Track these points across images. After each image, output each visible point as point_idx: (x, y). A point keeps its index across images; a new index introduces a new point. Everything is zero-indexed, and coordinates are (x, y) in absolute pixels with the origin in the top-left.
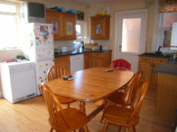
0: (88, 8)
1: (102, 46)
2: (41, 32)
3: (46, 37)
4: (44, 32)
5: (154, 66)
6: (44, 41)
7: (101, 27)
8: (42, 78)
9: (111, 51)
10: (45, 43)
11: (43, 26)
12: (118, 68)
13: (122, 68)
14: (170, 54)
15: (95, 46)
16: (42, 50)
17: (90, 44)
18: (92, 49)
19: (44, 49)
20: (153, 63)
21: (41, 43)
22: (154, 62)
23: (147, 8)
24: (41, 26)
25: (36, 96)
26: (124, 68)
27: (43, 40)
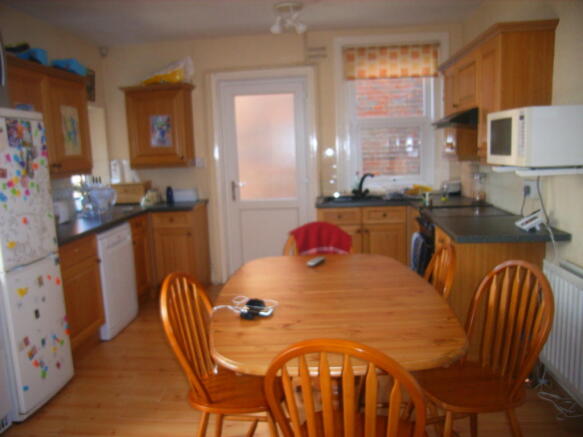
0: (103, 56)
1: (174, 188)
2: (11, 145)
3: (27, 167)
4: (19, 147)
5: (367, 231)
6: (24, 184)
7: (169, 123)
8: (30, 340)
9: (206, 202)
10: (27, 193)
11: (15, 122)
12: (313, 251)
13: (325, 249)
14: (402, 192)
15: (146, 191)
16: (20, 220)
17: (124, 187)
18: (138, 204)
19: (29, 218)
20: (362, 224)
21: (14, 192)
22: (365, 221)
23: (312, 64)
24: (7, 119)
25: (11, 428)
26: (331, 248)
27: (20, 178)
